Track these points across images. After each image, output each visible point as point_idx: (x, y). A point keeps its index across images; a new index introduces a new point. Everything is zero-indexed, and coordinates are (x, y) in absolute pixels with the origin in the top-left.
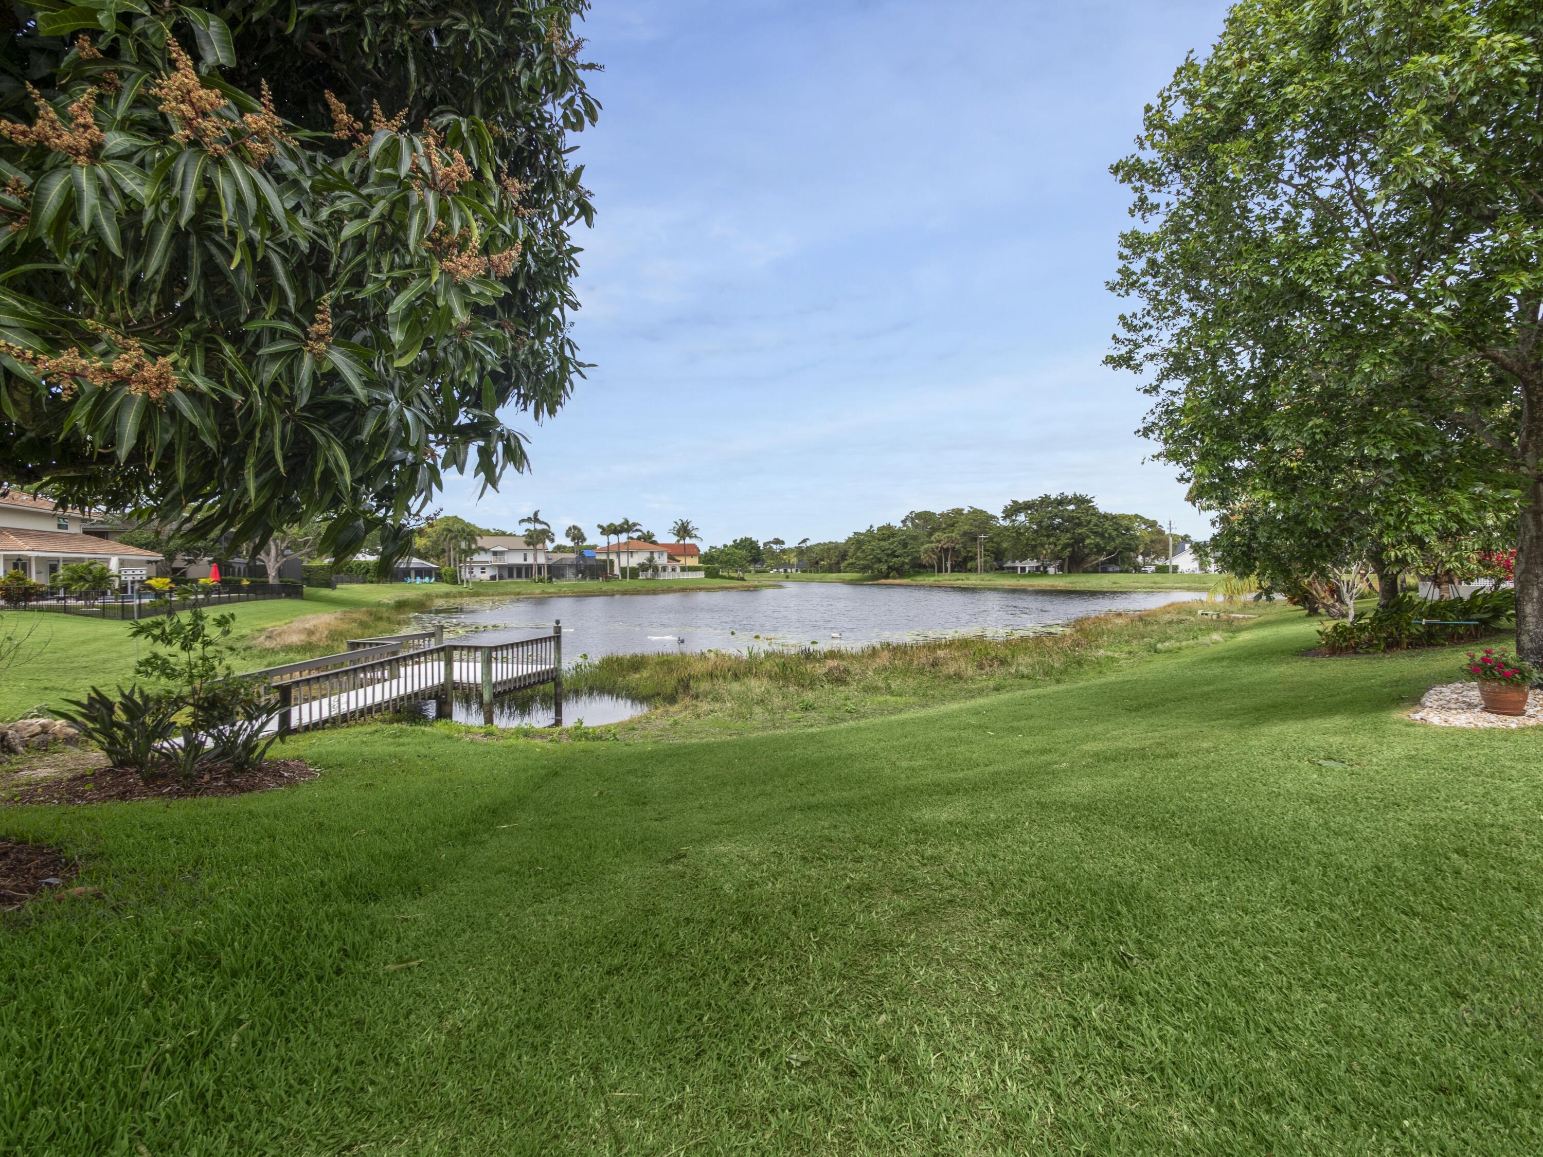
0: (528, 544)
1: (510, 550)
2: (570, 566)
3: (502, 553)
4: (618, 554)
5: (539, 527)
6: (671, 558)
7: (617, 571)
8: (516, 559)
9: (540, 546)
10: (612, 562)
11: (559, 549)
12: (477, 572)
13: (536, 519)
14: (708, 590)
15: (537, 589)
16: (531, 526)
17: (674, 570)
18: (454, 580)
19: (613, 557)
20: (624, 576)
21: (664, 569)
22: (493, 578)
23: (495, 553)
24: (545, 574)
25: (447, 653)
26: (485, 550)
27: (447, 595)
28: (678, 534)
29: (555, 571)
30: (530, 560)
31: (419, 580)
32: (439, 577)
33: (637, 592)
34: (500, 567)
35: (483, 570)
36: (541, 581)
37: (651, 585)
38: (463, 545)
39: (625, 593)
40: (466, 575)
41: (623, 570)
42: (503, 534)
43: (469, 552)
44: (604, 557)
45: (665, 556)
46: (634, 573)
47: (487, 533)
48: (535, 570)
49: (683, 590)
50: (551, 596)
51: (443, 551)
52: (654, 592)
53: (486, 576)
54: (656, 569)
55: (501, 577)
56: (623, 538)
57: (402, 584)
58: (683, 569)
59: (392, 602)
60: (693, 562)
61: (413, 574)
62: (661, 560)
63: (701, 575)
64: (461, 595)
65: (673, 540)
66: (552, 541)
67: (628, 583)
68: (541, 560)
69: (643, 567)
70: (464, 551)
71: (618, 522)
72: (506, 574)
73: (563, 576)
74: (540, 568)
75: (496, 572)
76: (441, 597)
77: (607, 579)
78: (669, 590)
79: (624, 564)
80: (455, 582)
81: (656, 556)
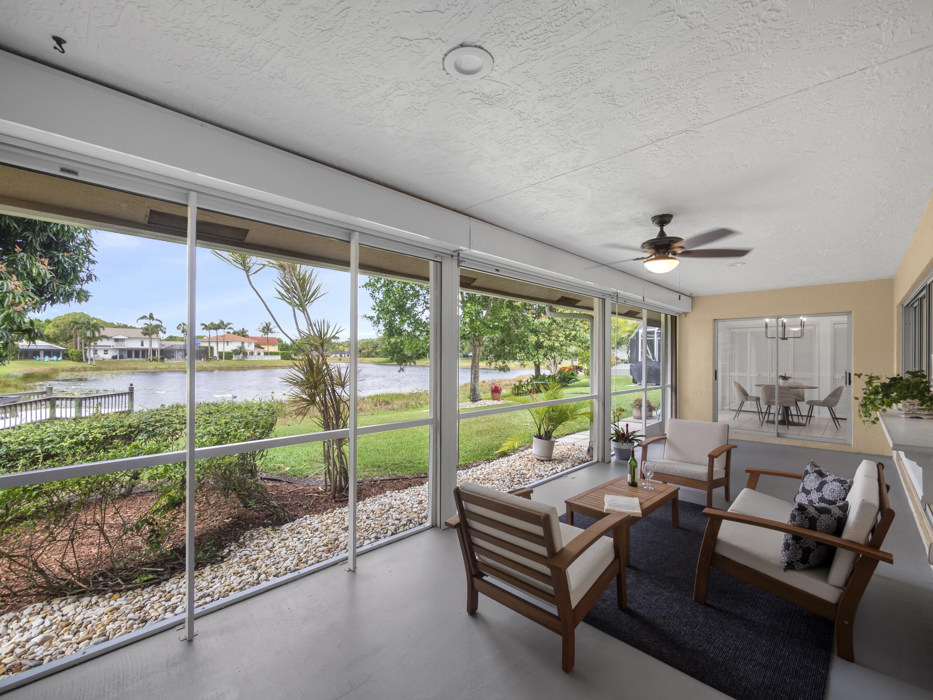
0: (145, 334)
1: (129, 338)
2: (179, 350)
3: (122, 340)
4: (217, 342)
5: (154, 323)
6: (257, 346)
7: (216, 354)
8: (135, 345)
9: (154, 336)
10: (212, 348)
11: (171, 338)
12: (101, 354)
13: (151, 317)
14: (282, 367)
15: (151, 365)
16: (148, 321)
17: (259, 354)
18: (80, 358)
19: (213, 345)
20: (221, 357)
21: (252, 353)
22: (114, 357)
23: (116, 340)
24: (158, 356)
25: (52, 402)
26: (108, 338)
27: (72, 370)
28: (263, 330)
29: (166, 354)
30: (146, 345)
31: (47, 358)
32: (66, 356)
33: (229, 369)
34: (120, 350)
35: (106, 352)
36: (154, 360)
37: (241, 364)
38: (89, 334)
39: (221, 369)
40: (90, 354)
41: (220, 354)
42: (125, 326)
43: (94, 339)
44: (206, 345)
45: (253, 345)
46: (229, 356)
47: (112, 325)
48: (150, 353)
49: (263, 367)
50: (162, 371)
51: (71, 337)
52: (243, 369)
53: (109, 356)
54: (245, 354)
55: (121, 357)
56: (221, 332)
57: (32, 361)
58: (266, 354)
59: (21, 375)
60: (275, 349)
61: (42, 354)
62: (250, 347)
63: (279, 357)
64: (85, 369)
65: (260, 334)
66: (165, 332)
67: (224, 363)
68: (156, 345)
69: (236, 352)
70: (89, 338)
71: (217, 322)
72: (125, 355)
73: (173, 357)
74: (154, 352)
75: (117, 353)
76: (67, 371)
77: (208, 359)
78: (253, 367)
79: (221, 349)
80: (81, 360)
81: (246, 345)
